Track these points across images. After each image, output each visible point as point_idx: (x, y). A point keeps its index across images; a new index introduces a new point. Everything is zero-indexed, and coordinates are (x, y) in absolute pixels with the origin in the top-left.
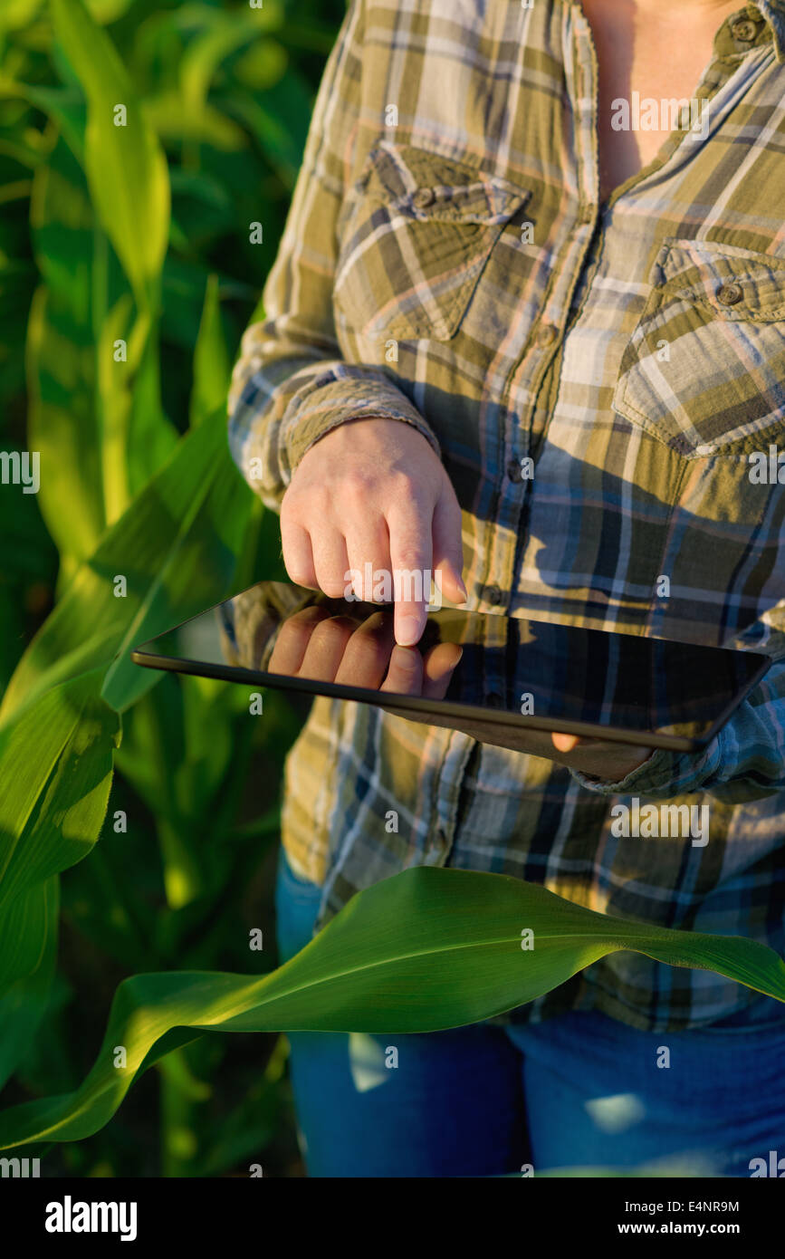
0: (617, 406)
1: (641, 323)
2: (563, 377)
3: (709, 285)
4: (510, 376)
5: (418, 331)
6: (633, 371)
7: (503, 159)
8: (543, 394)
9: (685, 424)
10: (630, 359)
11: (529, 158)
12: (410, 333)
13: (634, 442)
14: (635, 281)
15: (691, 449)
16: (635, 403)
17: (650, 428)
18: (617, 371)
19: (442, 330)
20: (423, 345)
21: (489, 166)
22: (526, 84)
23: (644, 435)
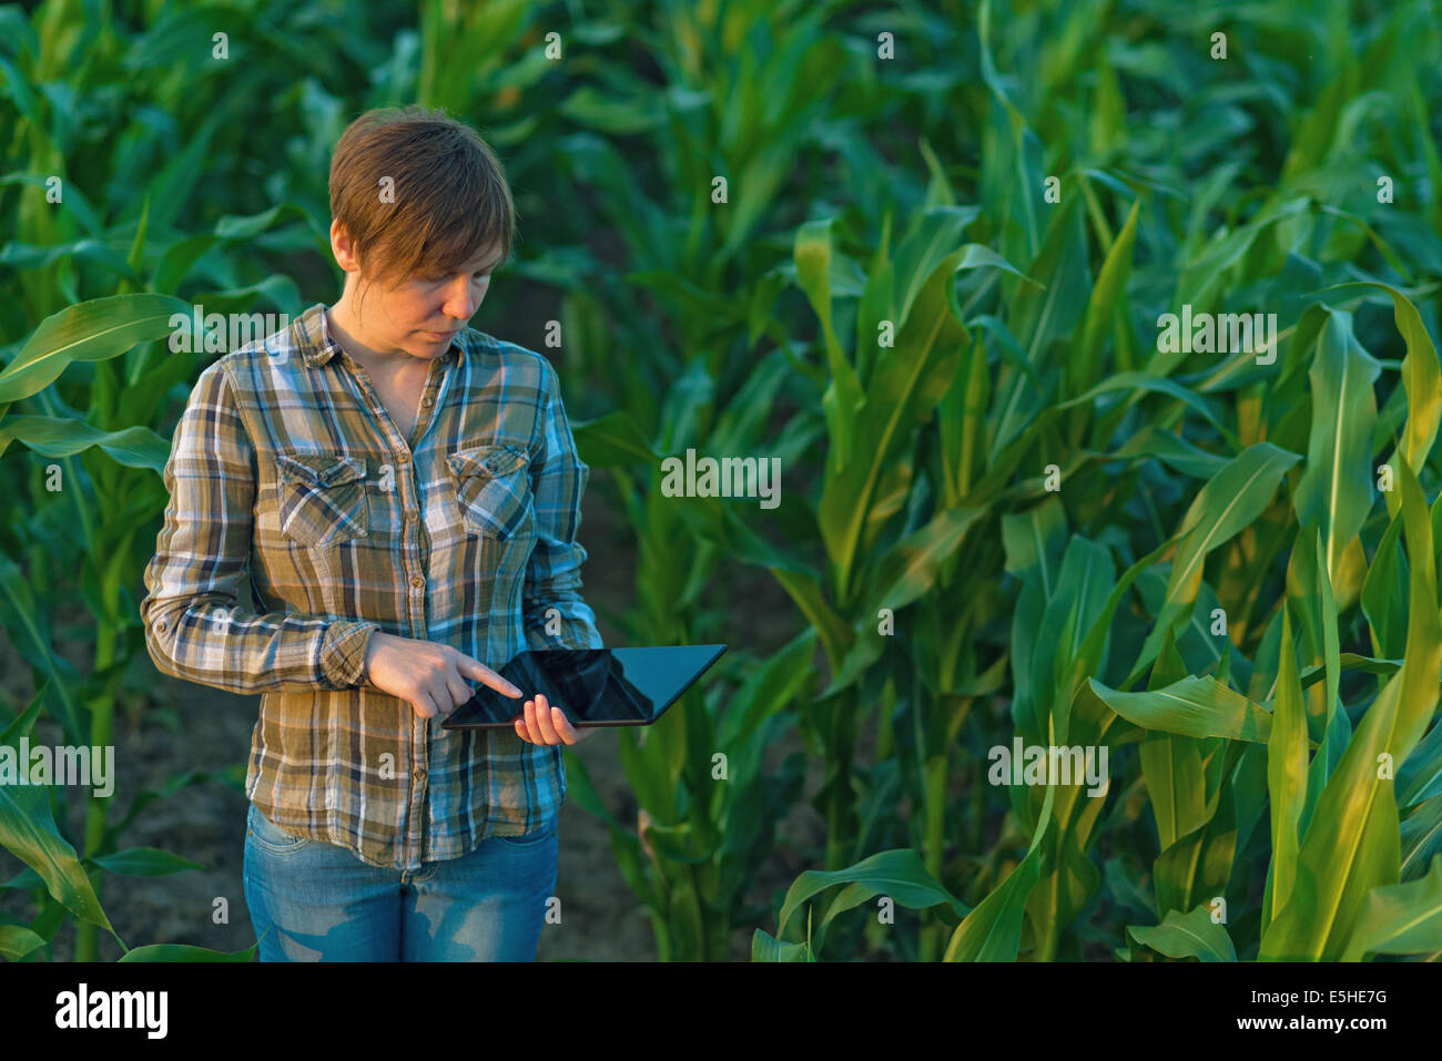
0: (467, 529)
1: (458, 493)
2: (430, 531)
3: (482, 466)
4: (401, 539)
5: (350, 536)
6: (468, 512)
7: (345, 448)
8: (422, 542)
9: (501, 526)
10: (463, 509)
11: (358, 444)
12: (345, 538)
13: (480, 543)
14: (439, 478)
15: (505, 536)
16: (476, 525)
17: (487, 534)
18: (460, 515)
19: (362, 532)
20: (353, 542)
21: (341, 453)
22: (339, 410)
23: (484, 538)
